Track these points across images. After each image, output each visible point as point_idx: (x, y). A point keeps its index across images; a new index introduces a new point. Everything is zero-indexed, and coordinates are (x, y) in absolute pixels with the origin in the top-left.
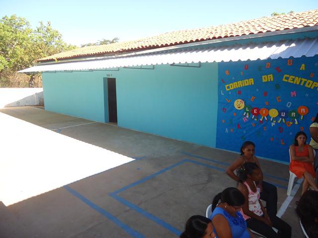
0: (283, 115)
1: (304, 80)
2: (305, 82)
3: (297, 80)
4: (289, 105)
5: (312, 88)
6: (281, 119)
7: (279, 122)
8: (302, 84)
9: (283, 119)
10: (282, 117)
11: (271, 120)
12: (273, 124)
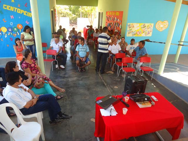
0: (10, 30)
1: (16, 8)
2: (17, 10)
3: (12, 9)
4: (11, 24)
5: (21, 13)
6: (9, 33)
7: (9, 34)
8: (15, 11)
9: (11, 33)
10: (10, 32)
11: (4, 34)
12: (6, 36)
